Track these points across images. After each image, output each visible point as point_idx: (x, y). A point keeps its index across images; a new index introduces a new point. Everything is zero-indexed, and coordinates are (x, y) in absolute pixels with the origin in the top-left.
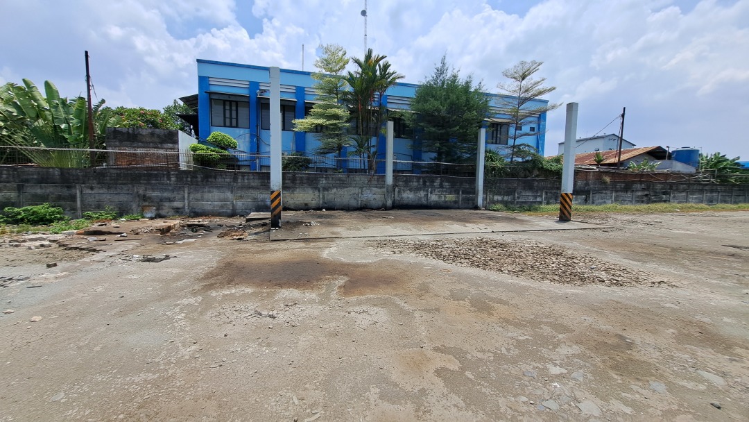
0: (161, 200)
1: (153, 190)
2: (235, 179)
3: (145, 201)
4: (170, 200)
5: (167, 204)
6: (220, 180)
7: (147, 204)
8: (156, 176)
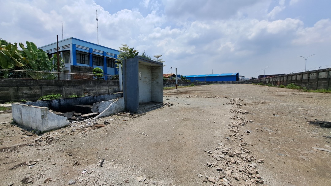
0: (90, 90)
1: (87, 87)
2: (108, 83)
3: (85, 91)
4: (92, 90)
5: (91, 92)
6: (104, 83)
7: (85, 92)
8: (87, 82)
